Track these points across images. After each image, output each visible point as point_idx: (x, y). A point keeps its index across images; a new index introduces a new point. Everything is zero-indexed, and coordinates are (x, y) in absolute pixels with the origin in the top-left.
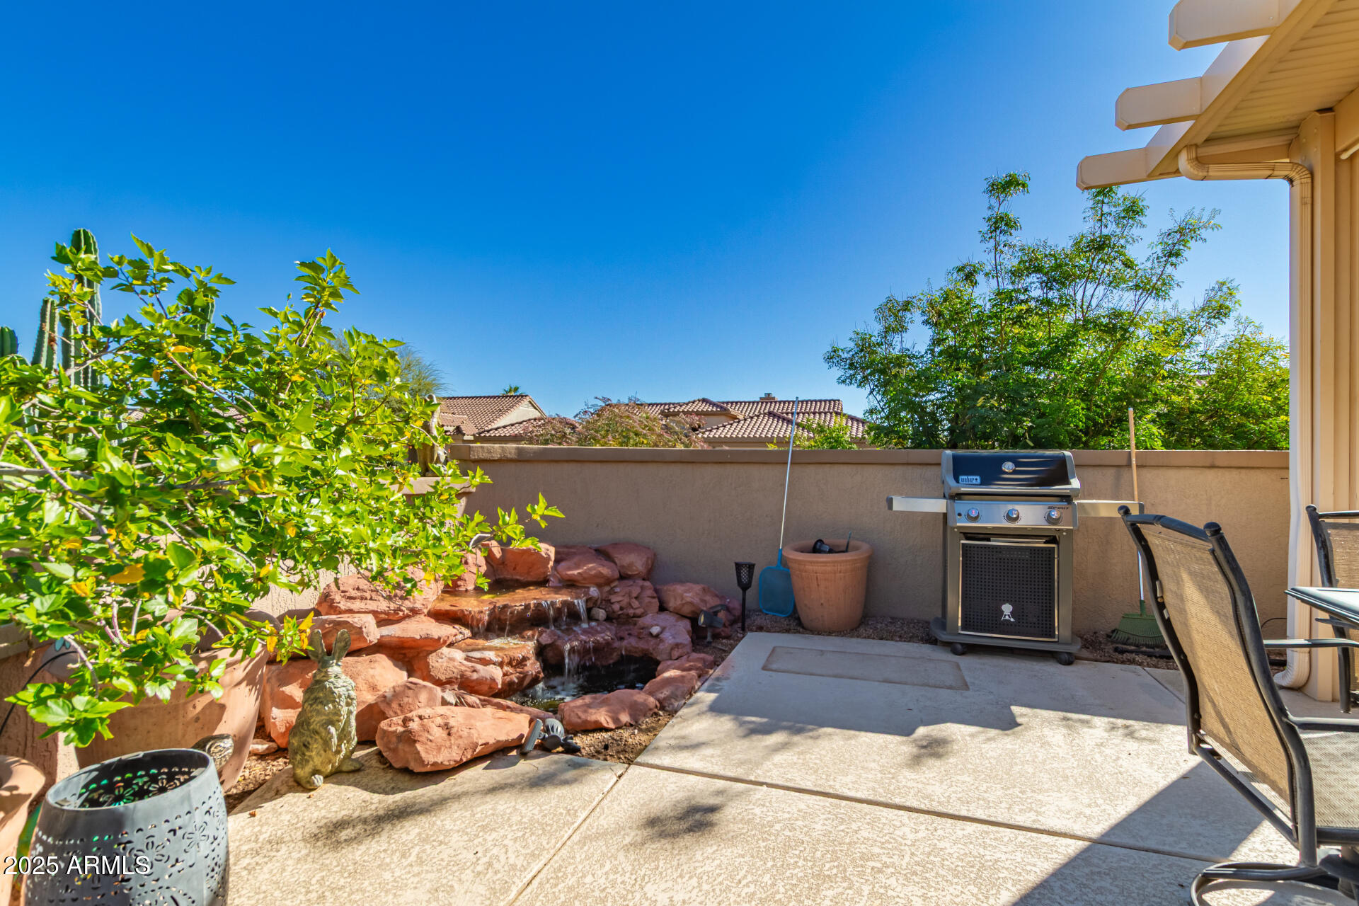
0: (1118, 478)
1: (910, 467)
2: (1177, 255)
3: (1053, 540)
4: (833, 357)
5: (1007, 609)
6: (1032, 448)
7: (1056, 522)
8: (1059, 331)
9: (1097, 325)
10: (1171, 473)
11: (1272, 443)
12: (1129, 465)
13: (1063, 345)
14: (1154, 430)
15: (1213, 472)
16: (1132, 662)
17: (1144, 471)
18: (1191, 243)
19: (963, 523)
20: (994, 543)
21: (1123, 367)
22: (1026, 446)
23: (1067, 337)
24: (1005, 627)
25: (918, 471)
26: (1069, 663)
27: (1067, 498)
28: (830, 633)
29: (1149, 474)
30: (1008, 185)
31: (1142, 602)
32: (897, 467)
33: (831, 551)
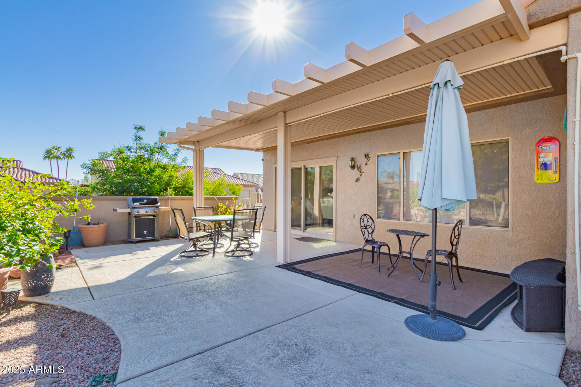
0: (166, 202)
1: (116, 201)
2: (177, 155)
3: (155, 216)
4: (84, 166)
5: (145, 232)
6: (147, 196)
7: (156, 212)
8: (152, 167)
9: (161, 167)
10: (176, 201)
11: (191, 195)
12: (168, 200)
13: (153, 170)
14: (173, 192)
15: (183, 201)
16: (169, 239)
17: (171, 201)
18: (179, 153)
19: (136, 214)
20: (142, 218)
21: (166, 177)
22: (146, 195)
23: (154, 168)
24: (145, 236)
25: (119, 202)
26: (158, 241)
27: (157, 207)
28: (96, 246)
29: (172, 201)
30: (140, 128)
31: (171, 228)
32: (112, 201)
33: (94, 225)
